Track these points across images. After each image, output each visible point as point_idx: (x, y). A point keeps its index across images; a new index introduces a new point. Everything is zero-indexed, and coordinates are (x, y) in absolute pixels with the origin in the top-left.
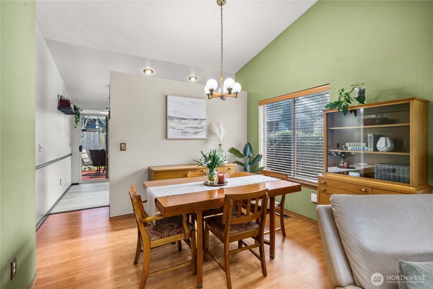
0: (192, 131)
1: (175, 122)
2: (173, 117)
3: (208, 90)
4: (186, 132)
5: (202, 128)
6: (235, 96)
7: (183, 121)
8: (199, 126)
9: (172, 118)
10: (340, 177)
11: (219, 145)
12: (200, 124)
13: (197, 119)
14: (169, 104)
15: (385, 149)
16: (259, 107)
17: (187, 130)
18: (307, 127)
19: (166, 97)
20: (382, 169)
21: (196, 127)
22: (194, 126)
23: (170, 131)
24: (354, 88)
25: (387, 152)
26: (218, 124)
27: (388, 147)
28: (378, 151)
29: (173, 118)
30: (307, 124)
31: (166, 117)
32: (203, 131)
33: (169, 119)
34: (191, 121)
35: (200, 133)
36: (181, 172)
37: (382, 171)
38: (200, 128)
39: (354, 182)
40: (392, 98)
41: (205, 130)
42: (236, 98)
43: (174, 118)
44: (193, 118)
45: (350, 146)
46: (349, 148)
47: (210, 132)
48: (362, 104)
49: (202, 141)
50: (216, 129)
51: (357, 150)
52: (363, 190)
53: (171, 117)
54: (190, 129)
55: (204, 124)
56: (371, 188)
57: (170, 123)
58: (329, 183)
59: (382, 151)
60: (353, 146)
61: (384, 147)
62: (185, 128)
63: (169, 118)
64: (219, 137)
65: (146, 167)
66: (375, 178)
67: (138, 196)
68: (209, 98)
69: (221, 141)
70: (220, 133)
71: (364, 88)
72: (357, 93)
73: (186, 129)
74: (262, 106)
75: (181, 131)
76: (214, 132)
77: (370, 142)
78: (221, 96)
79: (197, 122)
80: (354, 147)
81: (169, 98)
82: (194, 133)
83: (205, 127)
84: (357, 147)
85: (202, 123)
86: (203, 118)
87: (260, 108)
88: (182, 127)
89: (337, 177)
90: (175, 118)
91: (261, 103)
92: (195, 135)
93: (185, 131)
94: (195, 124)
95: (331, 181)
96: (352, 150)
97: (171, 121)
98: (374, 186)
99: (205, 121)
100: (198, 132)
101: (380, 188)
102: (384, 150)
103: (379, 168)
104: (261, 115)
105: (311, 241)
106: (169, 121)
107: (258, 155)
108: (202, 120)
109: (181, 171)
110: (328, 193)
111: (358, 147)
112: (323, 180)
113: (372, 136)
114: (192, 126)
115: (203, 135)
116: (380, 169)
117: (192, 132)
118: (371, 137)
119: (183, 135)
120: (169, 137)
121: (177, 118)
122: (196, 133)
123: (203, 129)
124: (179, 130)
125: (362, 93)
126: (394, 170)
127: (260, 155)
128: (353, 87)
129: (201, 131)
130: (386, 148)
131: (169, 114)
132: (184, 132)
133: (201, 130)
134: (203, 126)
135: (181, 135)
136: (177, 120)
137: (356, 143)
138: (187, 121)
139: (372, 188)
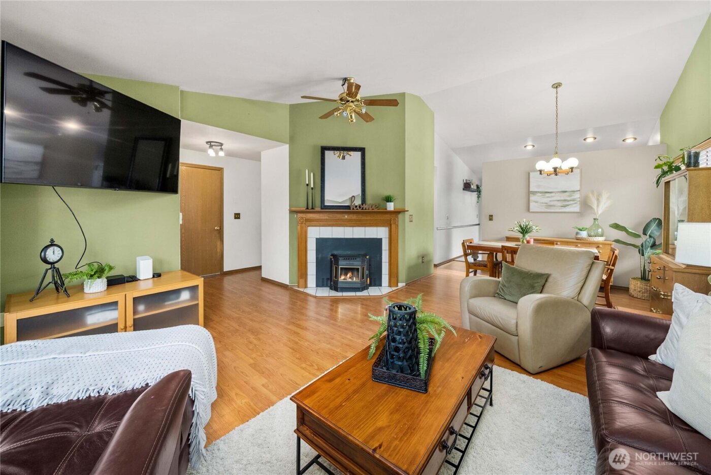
0: (559, 204)
2: (536, 192)
4: (551, 206)
7: (548, 195)
11: (594, 219)
12: (570, 196)
13: (565, 192)
14: (531, 180)
17: (552, 203)
19: (529, 173)
22: (562, 199)
23: (532, 205)
26: (599, 195)
29: (535, 193)
31: (529, 193)
47: (585, 205)
49: (575, 214)
57: (532, 198)
62: (550, 201)
64: (596, 211)
69: (598, 215)
70: (598, 207)
81: (532, 174)
86: (575, 190)
93: (549, 204)
100: (568, 205)
106: (531, 195)
114: (559, 199)
115: (576, 208)
119: (546, 208)
120: (531, 210)
129: (572, 204)
131: (531, 190)
133: (572, 202)
138: (553, 194)
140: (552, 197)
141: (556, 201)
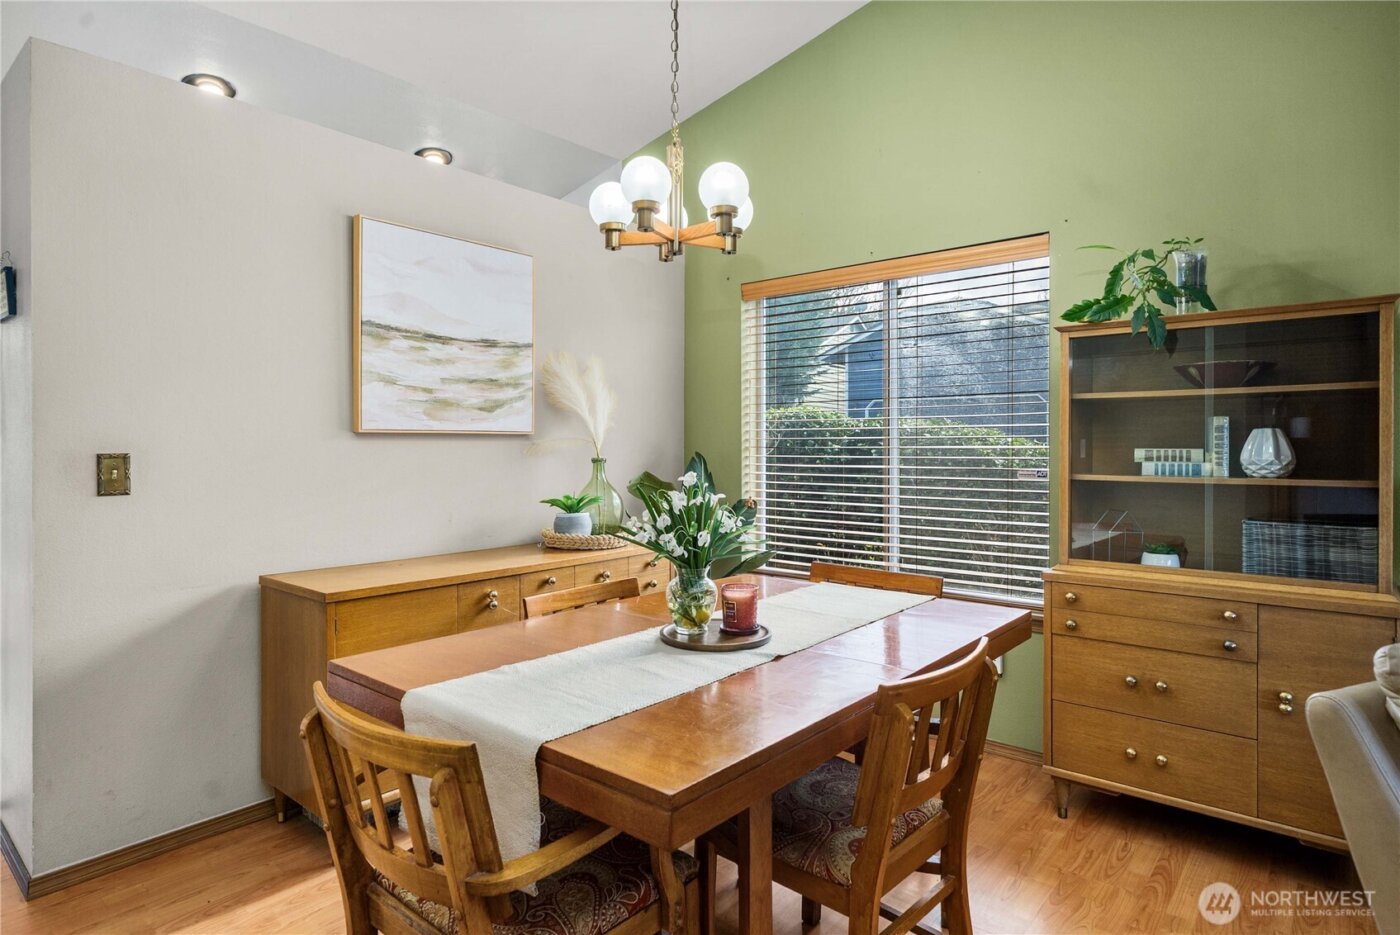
0: (474, 396)
1: (395, 351)
2: (389, 328)
3: (631, 207)
4: (446, 404)
5: (516, 385)
6: (729, 247)
7: (434, 350)
8: (502, 376)
9: (381, 331)
10: (1128, 573)
11: (595, 461)
12: (506, 365)
13: (490, 344)
14: (365, 260)
15: (1274, 468)
16: (744, 307)
17: (449, 392)
18: (947, 390)
19: (352, 225)
20: (1267, 538)
21: (492, 380)
22: (482, 373)
24: (1170, 252)
25: (1278, 477)
27: (1284, 463)
28: (1245, 476)
29: (384, 331)
30: (944, 381)
31: (355, 326)
32: (522, 398)
33: (370, 334)
34: (472, 352)
35: (506, 407)
36: (454, 591)
37: (1267, 546)
38: (508, 385)
39: (1189, 590)
40: (1275, 298)
41: (530, 394)
42: (729, 253)
43: (393, 333)
44: (479, 338)
45: (1149, 459)
46: (1148, 469)
47: (549, 404)
48: (1206, 311)
49: (515, 443)
50: (572, 390)
51: (1176, 473)
52: (1227, 614)
53: (379, 326)
54: (462, 387)
55: (525, 366)
56: (1256, 606)
57: (372, 357)
58: (1089, 597)
59: (1264, 477)
60: (1159, 459)
61: (1271, 463)
62: (444, 380)
63: (365, 328)
64: (592, 430)
65: (248, 578)
66: (1244, 570)
67: (461, 750)
68: (609, 244)
69: (599, 447)
70: (592, 410)
71: (1205, 254)
72: (1180, 269)
73: (446, 387)
74: (751, 305)
75: (423, 396)
76: (567, 403)
77: (1218, 446)
78: (672, 241)
79: (497, 358)
80: (1163, 466)
81: (369, 230)
82: (484, 405)
83: (530, 383)
84: (1173, 466)
85: (515, 360)
86: (521, 342)
87: (747, 311)
88: (427, 375)
89: (1116, 572)
90: (397, 330)
91: (749, 292)
92: (485, 414)
93: (440, 395)
94: (484, 364)
95: (1102, 590)
96: (1157, 473)
97: (378, 347)
98: (1265, 597)
99: (528, 352)
101: (1288, 604)
102: (1272, 472)
103: (1257, 534)
104: (748, 342)
105: (1026, 825)
106: (366, 343)
107: (740, 501)
108: (516, 346)
109: (454, 589)
110: (1086, 636)
111: (1176, 464)
112: (1066, 587)
113: (1227, 425)
116: (1260, 537)
117: (474, 401)
118: (1220, 429)
121: (407, 331)
122: (490, 408)
123: (521, 389)
124: (415, 388)
125: (1197, 269)
126: (1308, 541)
127: (746, 501)
128: (1170, 247)
129: (512, 400)
130: (1279, 467)
131: (365, 312)
132: (436, 401)
133: (510, 393)
134: (520, 377)
135: (425, 413)
136: (405, 344)
137: (1170, 451)
138: (452, 350)
139: (1258, 604)
140: (450, 361)
141: (459, 380)
